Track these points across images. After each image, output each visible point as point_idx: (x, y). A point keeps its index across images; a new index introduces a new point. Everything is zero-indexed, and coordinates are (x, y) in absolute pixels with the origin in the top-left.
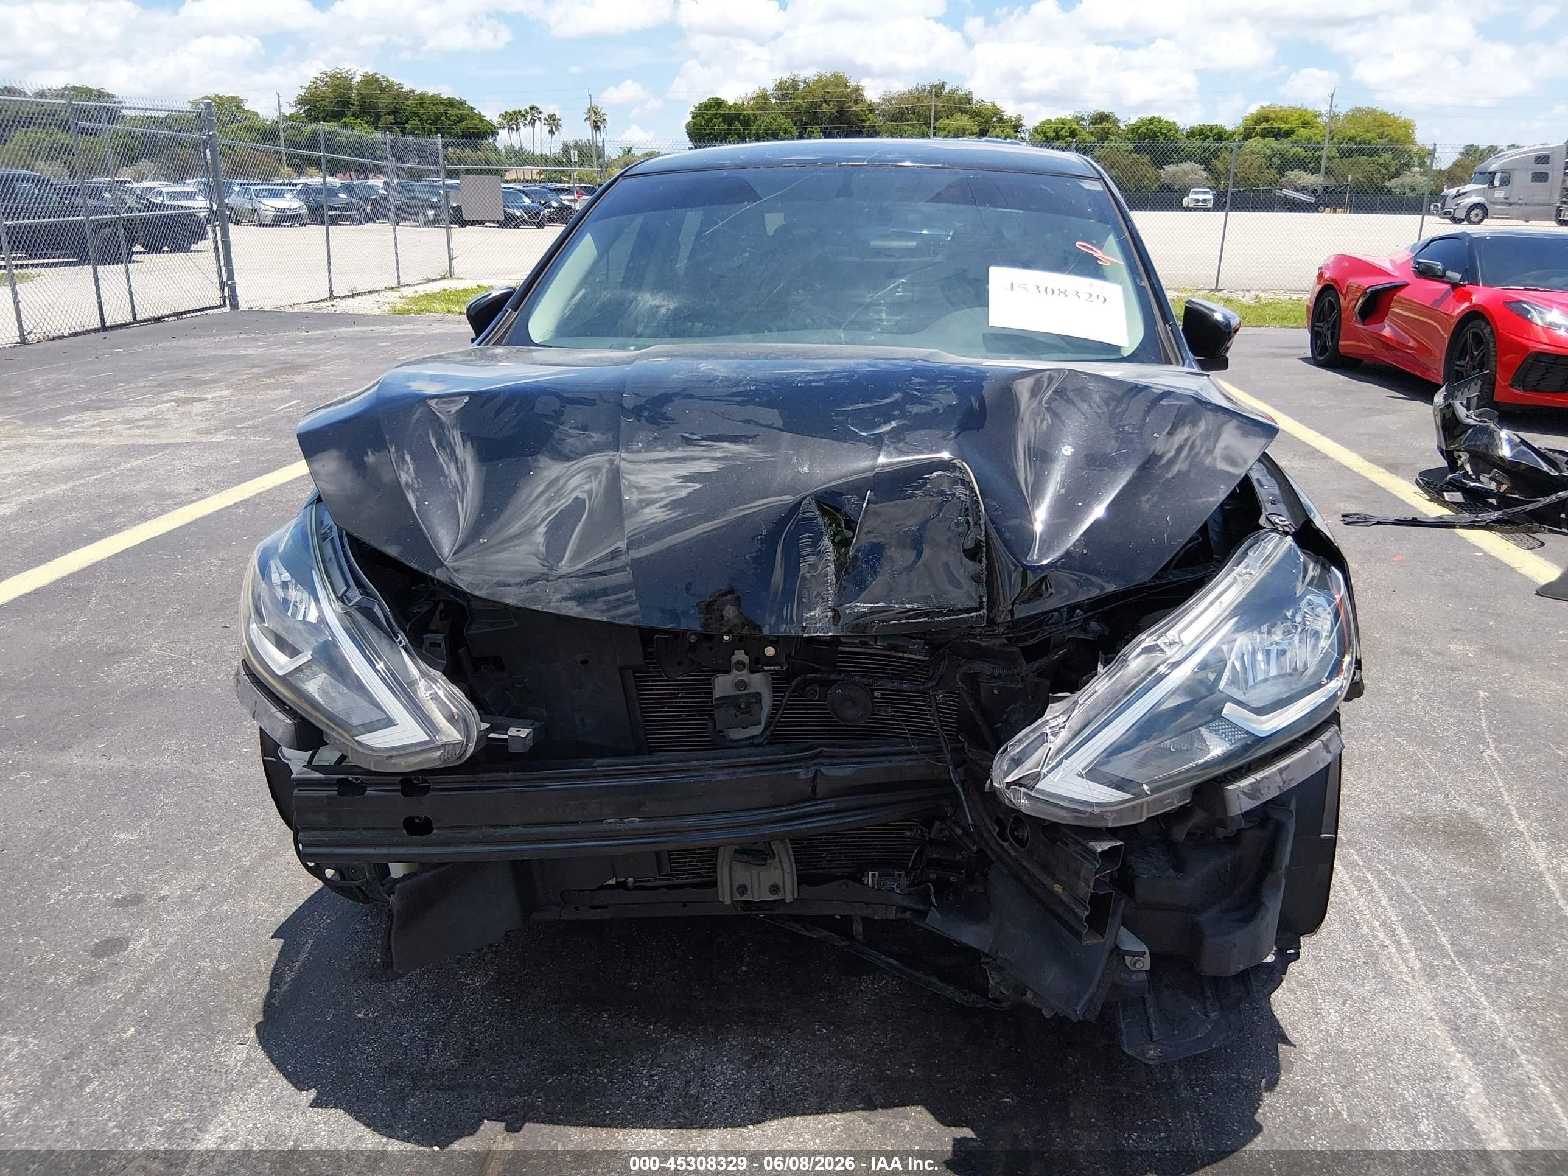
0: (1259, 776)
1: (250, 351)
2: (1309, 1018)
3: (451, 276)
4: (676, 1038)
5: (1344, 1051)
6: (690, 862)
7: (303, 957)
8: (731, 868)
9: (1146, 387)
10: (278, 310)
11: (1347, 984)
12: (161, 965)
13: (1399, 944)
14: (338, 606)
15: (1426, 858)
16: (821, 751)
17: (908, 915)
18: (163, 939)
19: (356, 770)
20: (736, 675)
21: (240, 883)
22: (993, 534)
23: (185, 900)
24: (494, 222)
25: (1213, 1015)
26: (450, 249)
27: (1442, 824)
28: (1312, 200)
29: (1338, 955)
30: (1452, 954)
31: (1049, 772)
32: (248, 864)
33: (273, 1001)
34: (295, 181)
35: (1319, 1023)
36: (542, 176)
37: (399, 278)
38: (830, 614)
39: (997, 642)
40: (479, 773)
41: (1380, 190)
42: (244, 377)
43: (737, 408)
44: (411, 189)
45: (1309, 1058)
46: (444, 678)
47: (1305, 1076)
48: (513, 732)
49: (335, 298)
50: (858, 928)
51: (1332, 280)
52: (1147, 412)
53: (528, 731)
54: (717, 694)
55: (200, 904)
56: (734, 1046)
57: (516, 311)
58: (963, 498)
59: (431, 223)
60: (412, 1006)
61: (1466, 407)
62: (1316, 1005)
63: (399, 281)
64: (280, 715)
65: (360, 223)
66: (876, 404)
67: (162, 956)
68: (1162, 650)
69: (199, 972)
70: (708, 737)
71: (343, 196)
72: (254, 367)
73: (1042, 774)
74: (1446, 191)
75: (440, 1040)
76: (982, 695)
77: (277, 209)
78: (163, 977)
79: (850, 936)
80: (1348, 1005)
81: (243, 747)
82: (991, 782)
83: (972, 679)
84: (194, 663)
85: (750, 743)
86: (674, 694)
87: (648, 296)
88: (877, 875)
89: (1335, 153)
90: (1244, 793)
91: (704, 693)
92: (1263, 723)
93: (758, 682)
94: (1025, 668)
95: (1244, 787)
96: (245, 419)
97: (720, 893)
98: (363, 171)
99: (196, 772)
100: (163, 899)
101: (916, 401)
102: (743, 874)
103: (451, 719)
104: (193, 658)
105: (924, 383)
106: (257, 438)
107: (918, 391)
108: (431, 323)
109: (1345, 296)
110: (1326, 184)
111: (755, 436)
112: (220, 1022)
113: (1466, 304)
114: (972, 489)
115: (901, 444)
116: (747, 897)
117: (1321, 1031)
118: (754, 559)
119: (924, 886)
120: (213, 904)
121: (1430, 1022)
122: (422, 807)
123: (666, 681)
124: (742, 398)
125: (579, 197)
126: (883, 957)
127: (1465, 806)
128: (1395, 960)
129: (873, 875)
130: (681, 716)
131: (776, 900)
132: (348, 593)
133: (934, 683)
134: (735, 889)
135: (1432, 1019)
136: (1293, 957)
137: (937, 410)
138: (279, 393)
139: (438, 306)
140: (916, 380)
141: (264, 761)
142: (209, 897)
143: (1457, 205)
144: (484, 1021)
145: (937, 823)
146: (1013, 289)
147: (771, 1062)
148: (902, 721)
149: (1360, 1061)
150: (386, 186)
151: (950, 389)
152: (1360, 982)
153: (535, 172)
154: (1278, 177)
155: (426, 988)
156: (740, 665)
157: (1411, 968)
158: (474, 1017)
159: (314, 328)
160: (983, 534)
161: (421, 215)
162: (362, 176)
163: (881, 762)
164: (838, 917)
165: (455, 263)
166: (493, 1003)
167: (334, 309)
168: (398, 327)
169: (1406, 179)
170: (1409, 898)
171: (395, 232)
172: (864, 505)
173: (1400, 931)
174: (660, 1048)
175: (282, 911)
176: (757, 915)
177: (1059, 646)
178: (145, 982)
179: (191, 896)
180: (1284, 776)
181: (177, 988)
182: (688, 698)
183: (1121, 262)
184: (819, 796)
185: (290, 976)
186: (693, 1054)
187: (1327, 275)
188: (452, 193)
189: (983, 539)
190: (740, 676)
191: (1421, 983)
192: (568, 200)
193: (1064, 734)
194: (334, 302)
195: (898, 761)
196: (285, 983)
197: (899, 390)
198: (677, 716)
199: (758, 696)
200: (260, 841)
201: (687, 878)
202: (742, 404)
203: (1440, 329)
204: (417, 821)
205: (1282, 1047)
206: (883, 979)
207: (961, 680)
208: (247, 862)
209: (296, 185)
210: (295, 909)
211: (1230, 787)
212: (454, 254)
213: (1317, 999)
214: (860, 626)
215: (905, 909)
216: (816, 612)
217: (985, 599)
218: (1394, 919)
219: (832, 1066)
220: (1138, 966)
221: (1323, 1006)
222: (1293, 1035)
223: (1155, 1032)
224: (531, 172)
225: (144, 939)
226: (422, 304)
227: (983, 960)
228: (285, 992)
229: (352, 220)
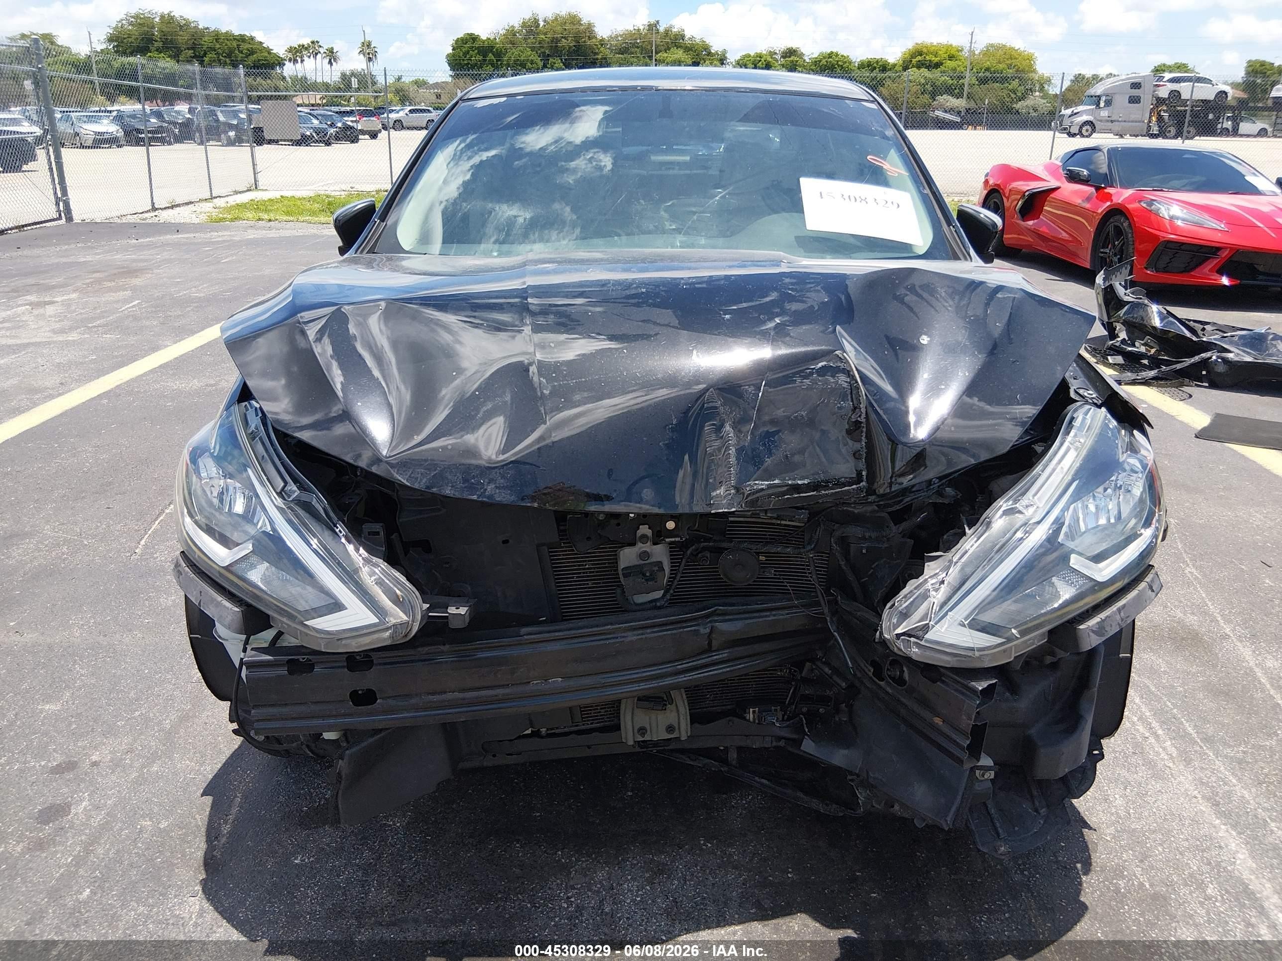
0: (1103, 615)
1: (89, 258)
2: (1100, 804)
3: (256, 188)
4: (583, 861)
5: (1134, 830)
6: (594, 710)
7: (235, 810)
8: (633, 714)
9: (982, 283)
10: (107, 221)
11: (1124, 773)
12: (105, 827)
13: (1157, 737)
14: (279, 502)
15: (1160, 660)
16: (715, 610)
17: (782, 743)
18: (102, 801)
19: (304, 650)
20: (640, 547)
21: (164, 745)
22: (873, 416)
23: (116, 764)
24: (288, 141)
25: (1043, 811)
26: (254, 165)
27: (1166, 632)
28: (958, 120)
29: (1111, 748)
30: (1199, 741)
31: (936, 623)
32: (168, 727)
33: (215, 853)
34: (109, 109)
35: (1109, 807)
36: (324, 101)
37: (211, 191)
38: (733, 491)
39: (869, 508)
40: (418, 647)
41: (1010, 110)
42: (88, 281)
43: (635, 309)
44: (213, 113)
45: (1108, 838)
46: (386, 564)
47: (1108, 854)
48: (452, 610)
49: (157, 209)
50: (733, 755)
51: (996, 185)
52: (987, 305)
53: (466, 609)
54: (622, 564)
55: (131, 766)
56: (635, 864)
57: (383, 221)
58: (845, 385)
59: (231, 143)
60: (342, 849)
61: (1124, 287)
62: (1104, 792)
63: (211, 194)
64: (227, 604)
65: (170, 143)
66: (758, 303)
67: (104, 818)
68: (1020, 512)
69: (141, 831)
70: (618, 604)
71: (153, 120)
72: (94, 272)
73: (930, 626)
74: (1063, 112)
75: (374, 879)
76: (852, 554)
77: (96, 133)
78: (108, 838)
79: (725, 761)
80: (1128, 790)
81: (144, 618)
82: (881, 633)
83: (844, 542)
84: (86, 543)
85: (653, 605)
86: (583, 565)
87: (505, 207)
88: (757, 712)
89: (974, 81)
90: (1093, 631)
91: (609, 563)
92: (1101, 570)
93: (660, 553)
94: (894, 530)
95: (1092, 626)
96: (94, 319)
97: (623, 736)
98: (170, 98)
99: (105, 643)
100: (95, 764)
101: (792, 299)
102: (643, 718)
103: (396, 601)
104: (84, 538)
105: (795, 283)
106: (108, 336)
107: (791, 289)
108: (245, 229)
109: (1008, 198)
110: (968, 106)
111: (656, 335)
112: (169, 878)
113: (1108, 203)
114: (853, 377)
115: (788, 339)
116: (647, 737)
117: (1112, 814)
118: (668, 446)
119: (798, 719)
120: (143, 766)
121: (1194, 800)
122: (366, 680)
123: (576, 554)
124: (637, 300)
125: (360, 119)
126: (757, 778)
127: (1181, 615)
128: (1156, 749)
129: (754, 712)
130: (588, 584)
131: (670, 739)
132: (286, 489)
133: (813, 546)
134: (636, 731)
135: (1196, 797)
136: (1100, 757)
137: (812, 306)
138: (121, 295)
139: (250, 215)
140: (787, 280)
141: (190, 638)
142: (138, 760)
143: (1072, 122)
144: (411, 858)
145: (808, 664)
146: (822, 198)
147: (669, 877)
148: (784, 579)
149: (1149, 838)
150: (191, 111)
151: (819, 288)
152: (1134, 769)
153: (318, 97)
154: (931, 101)
155: (353, 832)
156: (644, 538)
157: (1170, 755)
158: (401, 856)
159: (142, 237)
160: (863, 416)
161: (223, 136)
162: (167, 103)
163: (766, 616)
164: (722, 748)
165: (259, 176)
166: (416, 842)
167: (157, 219)
168: (216, 234)
169: (1029, 102)
170: (1156, 696)
171: (206, 151)
172: (760, 395)
173: (1155, 724)
174: (571, 873)
175: (208, 768)
176: (651, 751)
177: (921, 510)
178: (91, 844)
179: (121, 759)
180: (1122, 614)
181: (123, 847)
182: (594, 568)
183: (904, 172)
184: (713, 649)
185: (226, 829)
186: (601, 875)
187: (991, 182)
188: (255, 116)
189: (864, 420)
190: (643, 547)
191: (1181, 767)
192: (352, 121)
193: (944, 590)
194: (156, 213)
195: (782, 615)
196: (223, 836)
197: (775, 289)
198: (584, 584)
199: (659, 564)
200: (176, 705)
201: (592, 724)
202: (637, 305)
203: (1086, 224)
204: (360, 692)
205: (1085, 831)
206: (749, 795)
207: (836, 543)
208: (167, 724)
209: (111, 112)
210: (219, 766)
211: (1081, 627)
212: (258, 169)
213: (1103, 787)
214: (754, 501)
215: (780, 738)
216: (721, 491)
217: (864, 473)
218: (1148, 714)
219: (722, 877)
220: (986, 777)
221: (1109, 792)
222: (1091, 820)
223: (1000, 831)
224: (315, 97)
225: (84, 803)
226: (236, 213)
227: (849, 777)
228: (224, 844)
229: (163, 141)
